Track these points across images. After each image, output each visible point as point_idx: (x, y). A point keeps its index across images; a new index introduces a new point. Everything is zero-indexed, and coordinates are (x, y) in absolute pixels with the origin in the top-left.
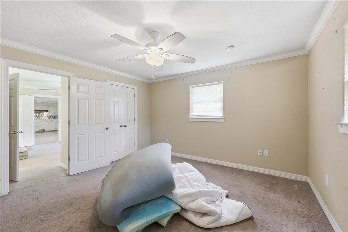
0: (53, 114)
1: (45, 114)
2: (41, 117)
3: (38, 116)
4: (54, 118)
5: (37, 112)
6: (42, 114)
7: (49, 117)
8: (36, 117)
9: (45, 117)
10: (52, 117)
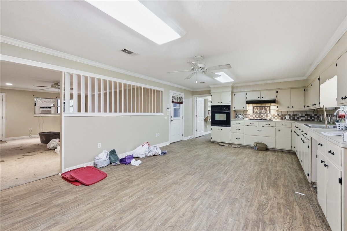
0: (288, 109)
1: (273, 108)
2: (265, 116)
3: (260, 114)
4: (294, 119)
5: (258, 105)
6: (268, 108)
7: (282, 115)
8: (256, 115)
9: (272, 116)
10: (289, 115)
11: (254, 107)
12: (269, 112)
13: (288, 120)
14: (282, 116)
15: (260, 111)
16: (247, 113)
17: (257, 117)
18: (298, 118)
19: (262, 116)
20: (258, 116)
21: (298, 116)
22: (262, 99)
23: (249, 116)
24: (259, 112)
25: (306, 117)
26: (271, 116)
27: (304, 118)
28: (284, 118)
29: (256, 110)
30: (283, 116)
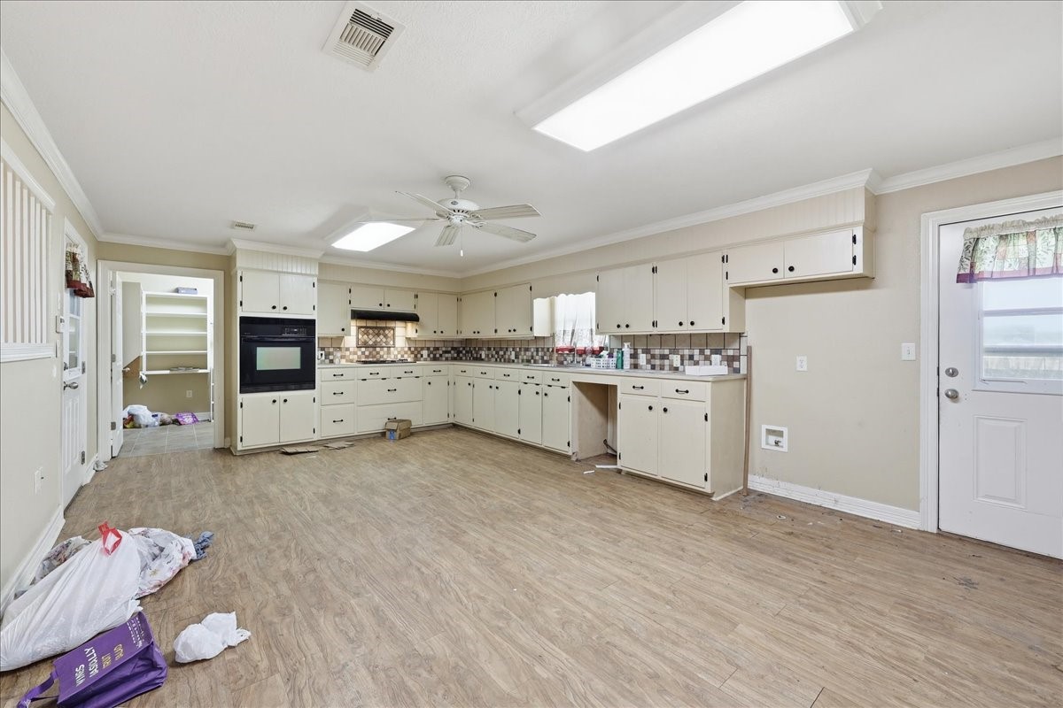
0: (435, 337)
1: (403, 332)
2: (384, 354)
3: (374, 347)
4: (435, 359)
5: (370, 323)
6: (390, 333)
7: (416, 348)
8: (363, 349)
9: (399, 352)
10: (428, 349)
11: (360, 327)
12: (392, 343)
13: (425, 360)
14: (416, 352)
15: (374, 340)
16: (342, 346)
17: (367, 357)
18: (441, 355)
19: (378, 353)
20: (370, 353)
21: (441, 352)
22: (387, 309)
23: (348, 353)
24: (371, 343)
25: (452, 352)
26: (396, 353)
27: (450, 355)
28: (419, 356)
29: (365, 336)
30: (419, 352)
